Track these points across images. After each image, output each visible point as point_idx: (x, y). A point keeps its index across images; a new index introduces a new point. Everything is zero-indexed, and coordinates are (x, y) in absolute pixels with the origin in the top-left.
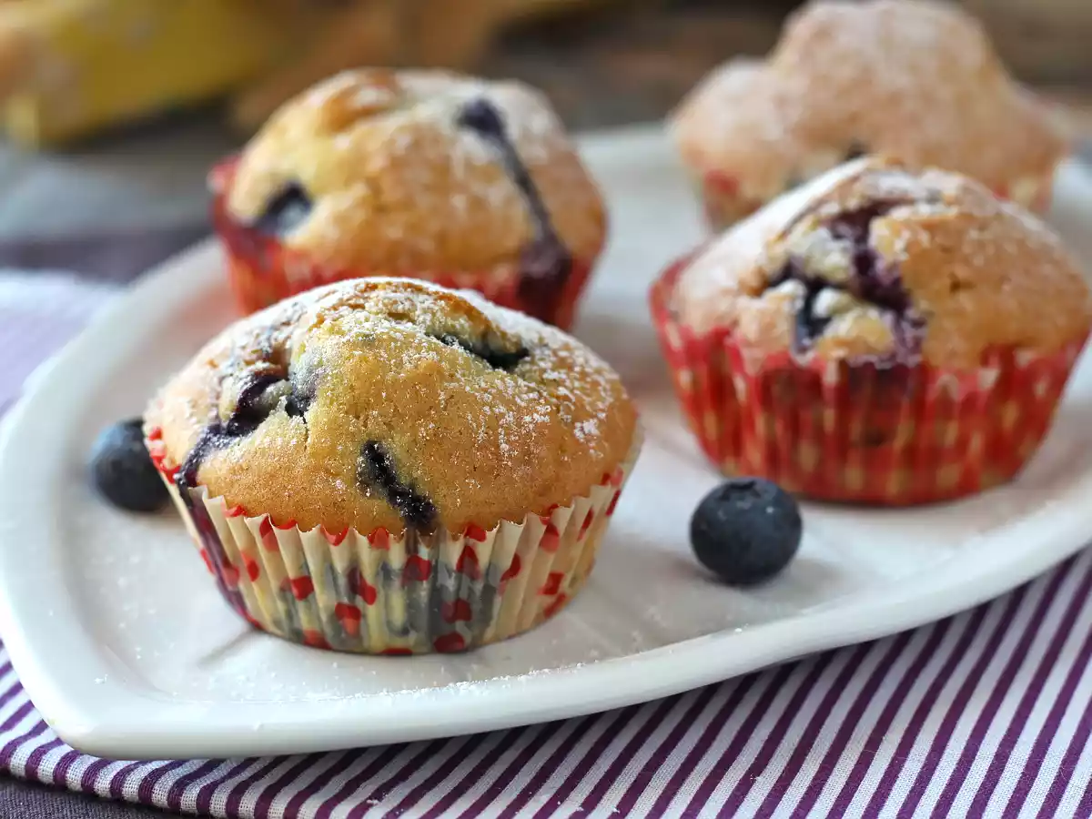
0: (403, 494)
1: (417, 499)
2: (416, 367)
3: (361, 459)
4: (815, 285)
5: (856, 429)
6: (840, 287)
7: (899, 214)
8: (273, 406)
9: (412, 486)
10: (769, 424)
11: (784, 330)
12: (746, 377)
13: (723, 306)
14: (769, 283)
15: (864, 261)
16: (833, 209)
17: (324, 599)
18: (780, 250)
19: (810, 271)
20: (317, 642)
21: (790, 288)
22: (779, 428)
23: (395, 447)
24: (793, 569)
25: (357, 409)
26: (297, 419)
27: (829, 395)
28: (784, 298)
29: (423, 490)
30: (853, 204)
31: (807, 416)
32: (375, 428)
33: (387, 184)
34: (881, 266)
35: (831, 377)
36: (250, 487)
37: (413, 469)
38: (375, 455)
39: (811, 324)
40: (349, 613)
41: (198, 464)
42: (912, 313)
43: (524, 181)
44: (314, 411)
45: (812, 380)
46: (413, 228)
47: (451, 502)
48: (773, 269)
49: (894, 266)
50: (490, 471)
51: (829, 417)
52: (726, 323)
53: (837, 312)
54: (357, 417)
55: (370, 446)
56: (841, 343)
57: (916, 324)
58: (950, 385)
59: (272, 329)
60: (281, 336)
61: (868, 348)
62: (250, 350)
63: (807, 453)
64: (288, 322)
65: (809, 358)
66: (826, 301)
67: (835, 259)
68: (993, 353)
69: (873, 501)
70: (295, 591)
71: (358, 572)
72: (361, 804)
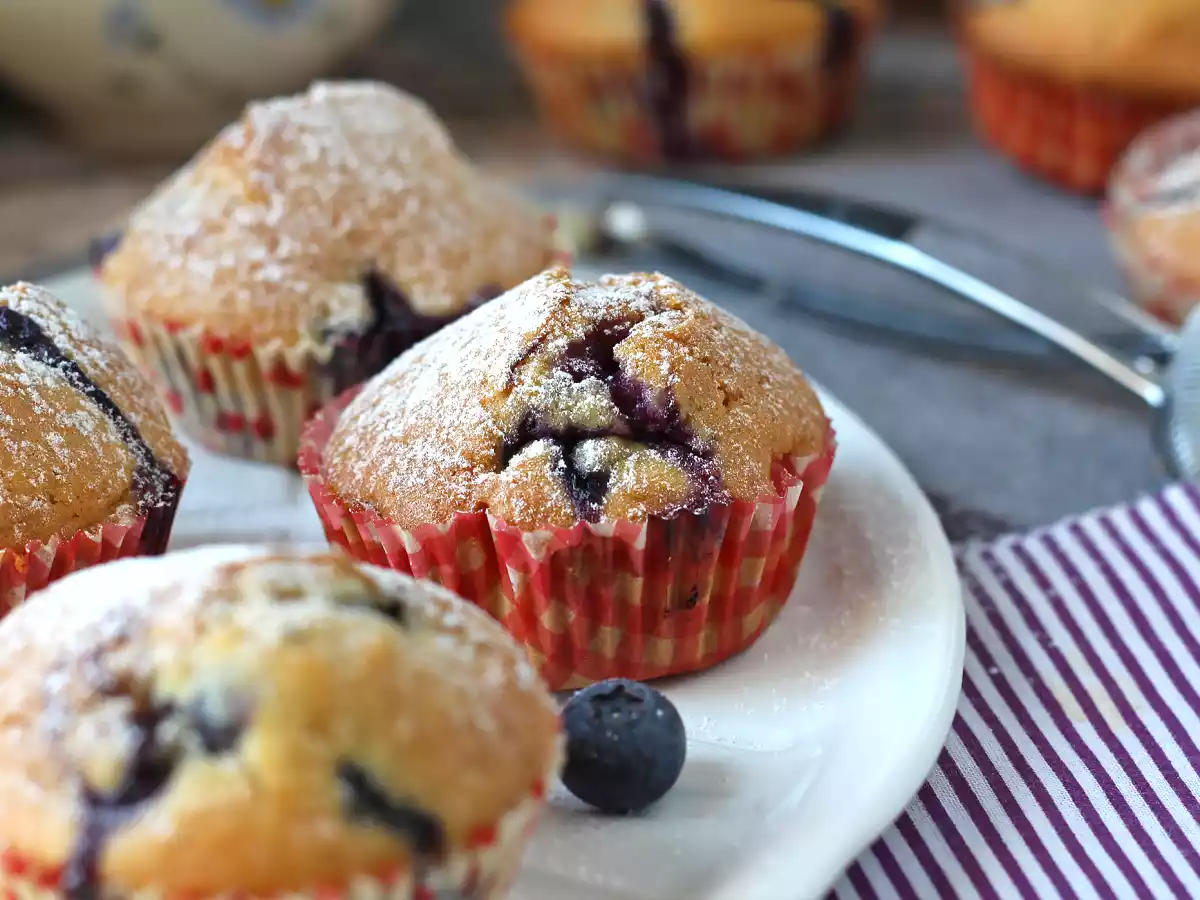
4: (570, 438)
5: (667, 594)
6: (599, 434)
7: (642, 331)
10: (560, 616)
11: (558, 498)
12: (524, 568)
13: (459, 488)
14: (504, 454)
15: (625, 396)
16: (559, 343)
18: (508, 406)
19: (558, 423)
21: (537, 448)
25: (318, 723)
26: (227, 760)
27: (639, 563)
28: (535, 461)
31: (609, 593)
34: (650, 397)
35: (640, 543)
39: (589, 486)
42: (698, 443)
43: (103, 399)
44: (257, 749)
45: (620, 549)
48: (504, 430)
49: (667, 393)
51: (636, 587)
52: (470, 508)
53: (609, 462)
56: (636, 498)
57: (707, 455)
58: (764, 515)
59: (98, 654)
60: (120, 661)
61: (671, 498)
62: (83, 692)
63: (609, 638)
64: (121, 640)
65: (606, 525)
66: (591, 454)
67: (590, 401)
68: (782, 466)
69: (683, 672)
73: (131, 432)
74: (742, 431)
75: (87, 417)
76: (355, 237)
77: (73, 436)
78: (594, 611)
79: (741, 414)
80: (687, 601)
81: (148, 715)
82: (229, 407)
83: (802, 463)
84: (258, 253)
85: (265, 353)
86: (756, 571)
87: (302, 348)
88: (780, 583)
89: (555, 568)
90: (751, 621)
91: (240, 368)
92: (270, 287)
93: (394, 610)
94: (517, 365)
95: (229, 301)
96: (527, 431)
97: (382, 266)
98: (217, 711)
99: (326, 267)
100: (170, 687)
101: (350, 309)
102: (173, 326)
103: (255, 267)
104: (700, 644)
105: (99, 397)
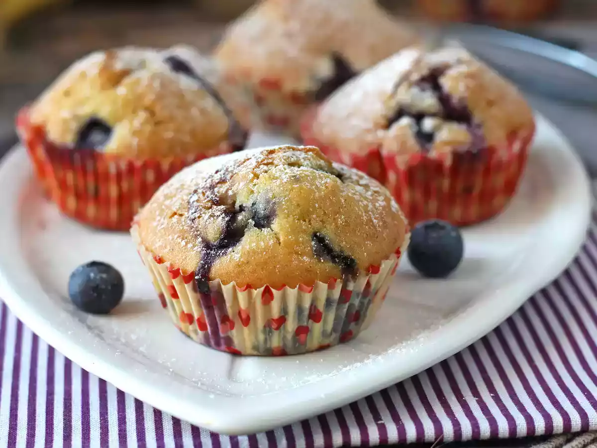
0: (338, 257)
1: (346, 258)
2: (327, 187)
3: (313, 243)
4: (419, 117)
5: (460, 186)
6: (433, 115)
7: (452, 73)
8: (246, 225)
9: (342, 251)
10: (412, 195)
11: (413, 144)
12: (397, 171)
13: (370, 138)
14: (390, 122)
15: (444, 99)
16: (415, 77)
17: (291, 325)
18: (393, 104)
19: (414, 110)
20: (282, 353)
21: (405, 121)
22: (419, 196)
23: (329, 233)
25: (304, 216)
26: (265, 231)
27: (447, 173)
28: (405, 126)
29: (347, 253)
30: (425, 72)
32: (316, 225)
33: (158, 109)
34: (455, 100)
35: (448, 162)
36: (254, 271)
37: (340, 243)
38: (320, 239)
39: (426, 138)
40: (302, 331)
41: (209, 268)
42: (476, 121)
43: (216, 96)
44: (276, 224)
45: (438, 166)
46: (178, 130)
47: (362, 256)
48: (391, 113)
49: (462, 100)
50: (373, 236)
51: (446, 183)
52: (374, 147)
53: (437, 128)
54: (305, 221)
55: (315, 235)
56: (447, 143)
57: (479, 126)
58: (502, 155)
59: (212, 187)
60: (222, 189)
61: (460, 143)
62: (204, 202)
63: (433, 206)
64: (222, 181)
65: (433, 154)
66: (428, 124)
67: (428, 100)
68: (512, 135)
69: (466, 223)
70: (274, 326)
71: (313, 306)
72: (377, 424)
73: (228, 112)
74: (495, 118)
75: (209, 103)
76: (330, 38)
77: (203, 112)
78: (427, 193)
79: (495, 111)
80: (468, 191)
81: (232, 212)
82: (272, 110)
83: (523, 134)
85: (287, 87)
86: (499, 180)
87: (304, 85)
88: (510, 188)
89: (411, 175)
90: (498, 201)
91: (275, 94)
93: (340, 176)
94: (397, 86)
95: (272, 65)
96: (400, 113)
97: (342, 52)
98: (261, 208)
99: (317, 49)
100: (243, 200)
101: (325, 69)
103: (285, 50)
104: (474, 210)
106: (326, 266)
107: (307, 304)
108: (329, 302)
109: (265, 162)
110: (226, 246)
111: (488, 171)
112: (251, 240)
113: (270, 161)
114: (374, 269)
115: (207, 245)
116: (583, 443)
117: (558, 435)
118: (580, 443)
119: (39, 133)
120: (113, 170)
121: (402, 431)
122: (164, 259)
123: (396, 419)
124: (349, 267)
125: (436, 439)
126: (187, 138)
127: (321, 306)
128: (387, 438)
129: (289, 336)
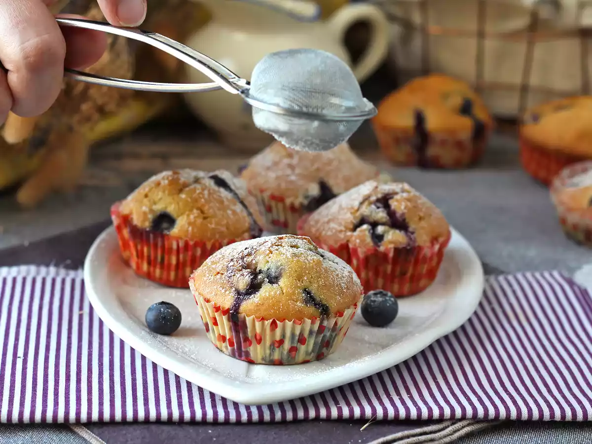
0: (319, 304)
1: (323, 305)
2: (314, 261)
3: (304, 295)
4: (374, 225)
5: (398, 271)
6: (383, 224)
7: (398, 197)
8: (262, 282)
9: (321, 301)
10: (367, 274)
11: (369, 240)
12: (358, 259)
13: (342, 236)
14: (355, 227)
15: (391, 214)
16: (373, 198)
17: (287, 345)
18: (358, 214)
19: (371, 220)
20: (280, 363)
21: (365, 227)
22: (371, 274)
23: (314, 288)
24: (396, 320)
25: (299, 278)
26: (275, 285)
27: (390, 261)
28: (365, 230)
29: (324, 302)
30: (380, 196)
31: (381, 269)
32: (305, 283)
33: (206, 208)
34: (398, 215)
35: (391, 254)
36: (265, 310)
37: (320, 296)
38: (307, 292)
40: (293, 349)
41: (239, 306)
42: (411, 229)
44: (282, 282)
45: (385, 255)
46: (217, 224)
47: (333, 305)
48: (357, 221)
49: (403, 214)
50: (341, 293)
51: (389, 268)
52: (344, 242)
53: (385, 232)
54: (299, 281)
55: (305, 290)
56: (391, 242)
57: (413, 233)
58: (427, 252)
59: (242, 258)
60: (248, 260)
61: (400, 243)
62: (238, 266)
63: (380, 281)
64: (249, 254)
65: (382, 249)
66: (380, 229)
67: (381, 214)
68: (434, 240)
69: (400, 296)
70: (277, 345)
71: (301, 334)
72: (337, 407)
73: (250, 214)
74: (423, 228)
75: (239, 208)
76: (318, 170)
77: (234, 212)
78: (377, 274)
79: (423, 224)
80: (403, 274)
81: (255, 273)
82: (275, 217)
83: (441, 240)
84: (289, 172)
85: (288, 201)
86: (424, 269)
87: (299, 200)
88: (431, 275)
89: (367, 260)
90: (423, 282)
91: (280, 205)
92: (291, 182)
93: (322, 256)
94: (361, 203)
95: (279, 185)
96: (362, 221)
97: (326, 179)
98: (273, 272)
99: (309, 178)
100: (262, 266)
101: (314, 190)
102: (262, 191)
103: (288, 176)
104: (407, 288)
105: (242, 203)
106: (311, 309)
107: (297, 332)
108: (311, 332)
109: (277, 244)
110: (250, 294)
111: (417, 262)
112: (266, 290)
113: (280, 244)
114: (340, 314)
115: (238, 293)
116: (462, 425)
117: (447, 420)
118: (460, 425)
119: (126, 220)
120: (175, 246)
121: (352, 411)
122: (211, 300)
123: (348, 404)
124: (325, 311)
125: (372, 417)
126: (224, 229)
127: (306, 334)
128: (342, 415)
129: (285, 352)
